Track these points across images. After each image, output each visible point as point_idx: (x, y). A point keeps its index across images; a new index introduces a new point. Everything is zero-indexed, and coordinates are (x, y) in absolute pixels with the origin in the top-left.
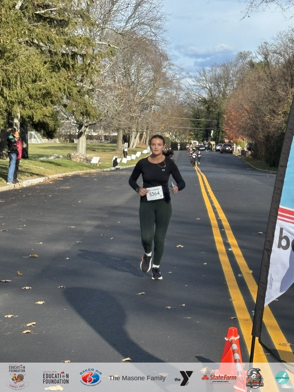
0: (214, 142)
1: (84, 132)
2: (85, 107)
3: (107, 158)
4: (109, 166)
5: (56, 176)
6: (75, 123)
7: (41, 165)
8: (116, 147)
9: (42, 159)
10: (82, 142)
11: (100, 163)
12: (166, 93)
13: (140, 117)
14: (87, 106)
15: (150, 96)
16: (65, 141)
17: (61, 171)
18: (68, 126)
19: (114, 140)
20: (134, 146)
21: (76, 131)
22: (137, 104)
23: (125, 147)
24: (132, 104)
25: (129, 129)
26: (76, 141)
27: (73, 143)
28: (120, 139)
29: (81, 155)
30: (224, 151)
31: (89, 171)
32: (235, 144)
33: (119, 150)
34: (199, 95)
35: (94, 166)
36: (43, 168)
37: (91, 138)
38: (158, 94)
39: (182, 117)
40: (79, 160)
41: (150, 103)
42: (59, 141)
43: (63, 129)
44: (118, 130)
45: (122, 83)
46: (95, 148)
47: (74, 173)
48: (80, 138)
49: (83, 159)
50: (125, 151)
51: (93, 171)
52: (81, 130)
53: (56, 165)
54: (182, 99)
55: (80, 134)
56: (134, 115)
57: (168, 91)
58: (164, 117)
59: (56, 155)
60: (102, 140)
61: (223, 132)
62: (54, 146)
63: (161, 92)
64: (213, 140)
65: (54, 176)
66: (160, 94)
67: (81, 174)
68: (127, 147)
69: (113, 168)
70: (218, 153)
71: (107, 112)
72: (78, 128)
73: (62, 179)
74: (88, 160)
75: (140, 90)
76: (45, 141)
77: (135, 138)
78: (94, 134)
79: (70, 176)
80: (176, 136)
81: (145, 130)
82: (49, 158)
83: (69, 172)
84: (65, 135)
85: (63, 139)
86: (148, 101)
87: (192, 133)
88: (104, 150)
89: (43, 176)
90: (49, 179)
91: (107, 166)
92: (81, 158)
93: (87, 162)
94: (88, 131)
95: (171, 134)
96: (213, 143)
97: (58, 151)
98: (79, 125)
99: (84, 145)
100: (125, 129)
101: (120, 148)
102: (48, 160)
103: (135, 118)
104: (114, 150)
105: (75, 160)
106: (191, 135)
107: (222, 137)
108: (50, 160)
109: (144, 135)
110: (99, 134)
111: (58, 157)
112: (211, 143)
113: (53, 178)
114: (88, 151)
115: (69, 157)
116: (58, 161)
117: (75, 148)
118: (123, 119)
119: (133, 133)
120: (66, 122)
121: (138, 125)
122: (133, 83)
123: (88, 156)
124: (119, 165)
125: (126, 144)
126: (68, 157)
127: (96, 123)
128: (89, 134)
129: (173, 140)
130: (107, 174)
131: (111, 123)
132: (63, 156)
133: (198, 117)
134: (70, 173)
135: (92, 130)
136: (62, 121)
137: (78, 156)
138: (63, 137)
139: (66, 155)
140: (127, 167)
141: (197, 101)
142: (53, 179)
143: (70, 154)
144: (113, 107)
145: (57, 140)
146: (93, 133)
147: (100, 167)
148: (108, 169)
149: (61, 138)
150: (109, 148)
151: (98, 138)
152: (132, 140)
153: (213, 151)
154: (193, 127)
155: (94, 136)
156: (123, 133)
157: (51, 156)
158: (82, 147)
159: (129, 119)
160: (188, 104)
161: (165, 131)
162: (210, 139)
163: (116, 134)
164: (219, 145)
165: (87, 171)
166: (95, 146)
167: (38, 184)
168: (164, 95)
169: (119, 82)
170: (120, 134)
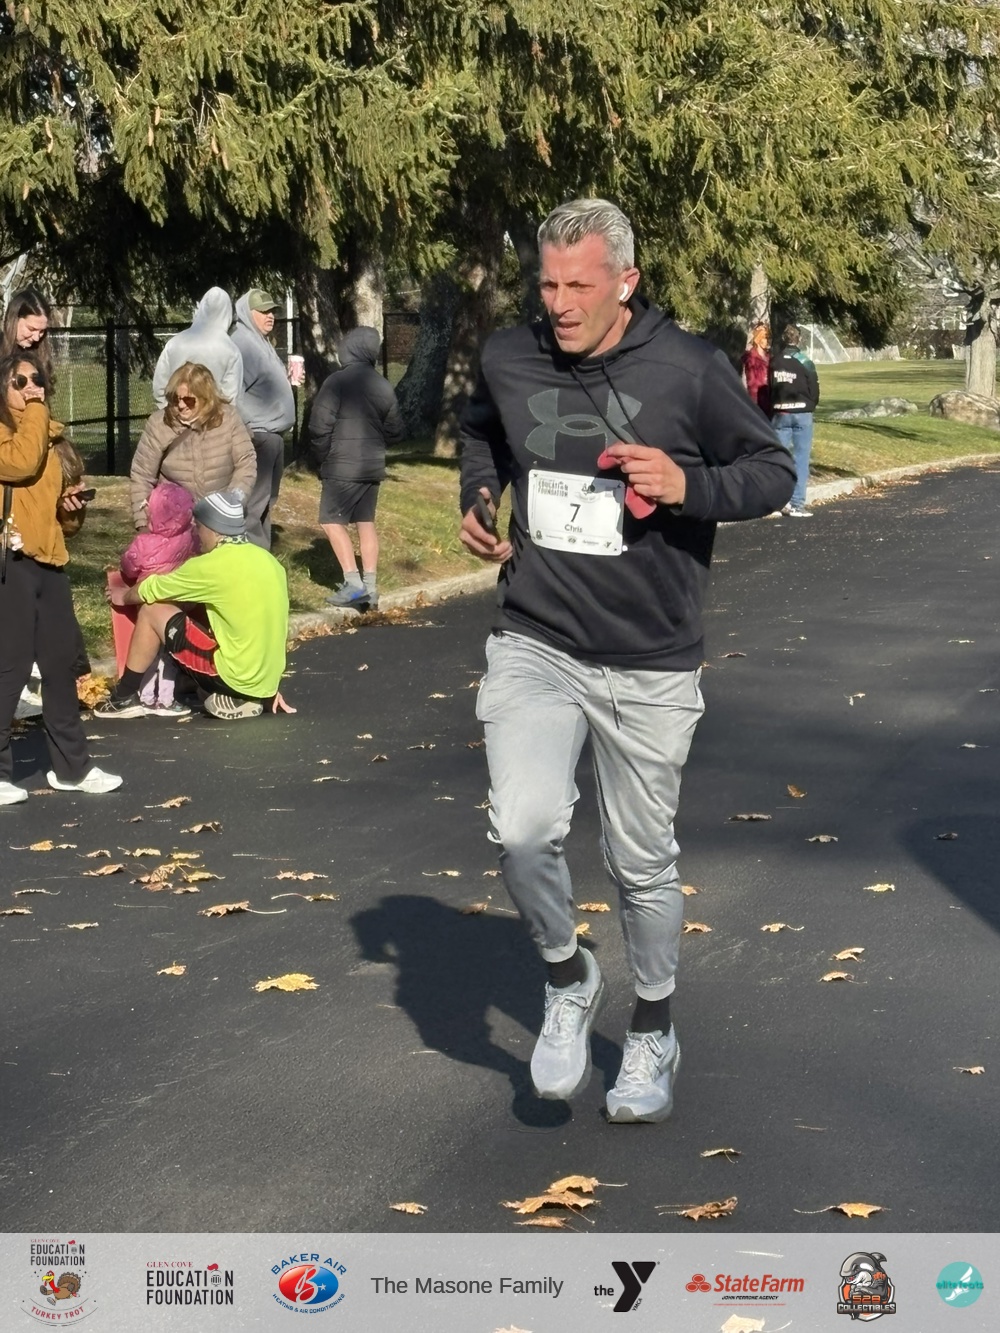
1: (990, 320)
2: (992, 236)
5: (898, 473)
6: (954, 290)
7: (843, 435)
9: (846, 415)
10: (982, 356)
16: (922, 352)
17: (914, 458)
18: (930, 300)
21: (959, 316)
26: (959, 352)
27: (950, 360)
29: (981, 399)
36: (852, 448)
40: (973, 416)
42: (902, 355)
47: (957, 461)
48: (974, 342)
49: (988, 412)
52: (978, 314)
53: (897, 435)
55: (976, 329)
59: (896, 403)
62: (883, 370)
65: (890, 472)
67: (981, 464)
72: (967, 306)
73: (917, 482)
76: (855, 354)
79: (944, 471)
82: (872, 415)
83: (939, 459)
84: (920, 334)
85: (916, 347)
89: (852, 474)
90: (871, 485)
92: (979, 411)
97: (900, 386)
98: (970, 297)
99: (990, 365)
102: (867, 421)
105: (958, 418)
108: (875, 418)
111: (902, 410)
113: (886, 481)
115: (939, 406)
116: (902, 422)
117: (959, 376)
120: (926, 286)
126: (935, 409)
132: (916, 403)
134: (944, 463)
136: (912, 286)
137: (969, 402)
138: (913, 339)
139: (927, 401)
142: (885, 484)
143: (943, 396)
145: (894, 351)
149: (908, 344)
157: (879, 405)
158: (982, 372)
167: (838, 502)
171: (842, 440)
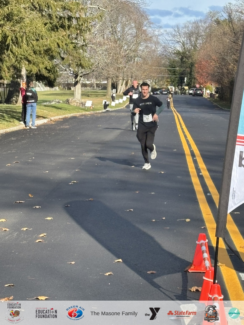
0: (188, 87)
1: (80, 81)
2: (80, 60)
3: (99, 102)
4: (100, 109)
5: (57, 118)
6: (71, 74)
7: (44, 108)
8: (106, 93)
9: (45, 104)
10: (78, 90)
11: (93, 107)
12: (147, 46)
13: (125, 67)
14: (81, 60)
15: (134, 50)
16: (64, 88)
17: (61, 114)
18: (65, 76)
19: (105, 88)
20: (121, 92)
21: (72, 80)
22: (123, 57)
23: (114, 92)
24: (118, 56)
25: (116, 78)
26: (72, 89)
27: (70, 90)
28: (109, 86)
29: (78, 100)
30: (195, 95)
31: (84, 113)
32: (205, 89)
33: (108, 96)
34: (174, 48)
35: (88, 109)
36: (46, 111)
37: (85, 86)
38: (140, 48)
39: (160, 67)
40: (76, 104)
41: (134, 56)
42: (59, 89)
43: (62, 79)
44: (107, 79)
45: (110, 40)
46: (89, 94)
47: (72, 115)
48: (76, 86)
49: (79, 103)
50: (113, 96)
51: (87, 113)
52: (77, 79)
53: (58, 109)
54: (160, 51)
55: (76, 83)
56: (120, 66)
57: (148, 46)
58: (145, 67)
59: (57, 101)
60: (94, 87)
61: (195, 78)
62: (54, 93)
63: (143, 46)
64: (187, 85)
65: (56, 117)
66: (141, 48)
67: (78, 116)
68: (115, 92)
69: (104, 111)
70: (190, 96)
71: (98, 63)
72: (74, 77)
73: (62, 120)
74: (83, 104)
75: (125, 45)
76: (48, 88)
77: (122, 85)
78: (88, 82)
79: (69, 117)
80: (155, 83)
81: (130, 79)
82: (51, 103)
83: (67, 114)
84: (63, 84)
85: (62, 87)
86: (132, 54)
87: (169, 80)
88: (97, 96)
89: (47, 118)
90: (51, 120)
91: (99, 108)
92: (77, 103)
93: (82, 105)
94: (82, 80)
95: (151, 81)
96: (186, 88)
97: (58, 97)
98: (75, 75)
99: (80, 92)
100: (113, 78)
101: (109, 93)
102: (50, 105)
103: (121, 69)
104: (105, 95)
105: (72, 104)
106: (168, 81)
107: (194, 83)
108: (52, 104)
109: (129, 83)
110: (91, 82)
111: (59, 102)
112: (185, 88)
114: (84, 96)
115: (68, 101)
116: (59, 105)
117: (72, 94)
118: (112, 69)
119: (120, 81)
120: (64, 72)
121: (124, 74)
122: (119, 39)
123: (83, 101)
124: (109, 108)
125: (114, 90)
126: (66, 103)
127: (89, 73)
128: (84, 83)
129: (153, 86)
130: (99, 115)
131: (101, 73)
132: (62, 101)
133: (173, 66)
134: (69, 115)
135: (86, 79)
136: (61, 72)
137: (75, 101)
138: (62, 85)
139: (65, 100)
140: (116, 109)
141: (173, 53)
142: (54, 120)
143: (69, 99)
144: (103, 60)
145: (57, 88)
146: (86, 82)
147: (94, 109)
148: (100, 111)
149: (61, 86)
150: (100, 94)
151: (91, 85)
152: (119, 87)
153: (187, 95)
154: (170, 75)
155: (87, 84)
156: (112, 81)
157: (53, 101)
158: (78, 94)
159: (117, 69)
160: (166, 56)
161: (147, 79)
162: (184, 84)
163: (106, 82)
164: (191, 90)
165: (82, 113)
166: (89, 92)
167: (43, 125)
168: (145, 48)
169: (107, 39)
170: (109, 82)
171: (44, 110)
